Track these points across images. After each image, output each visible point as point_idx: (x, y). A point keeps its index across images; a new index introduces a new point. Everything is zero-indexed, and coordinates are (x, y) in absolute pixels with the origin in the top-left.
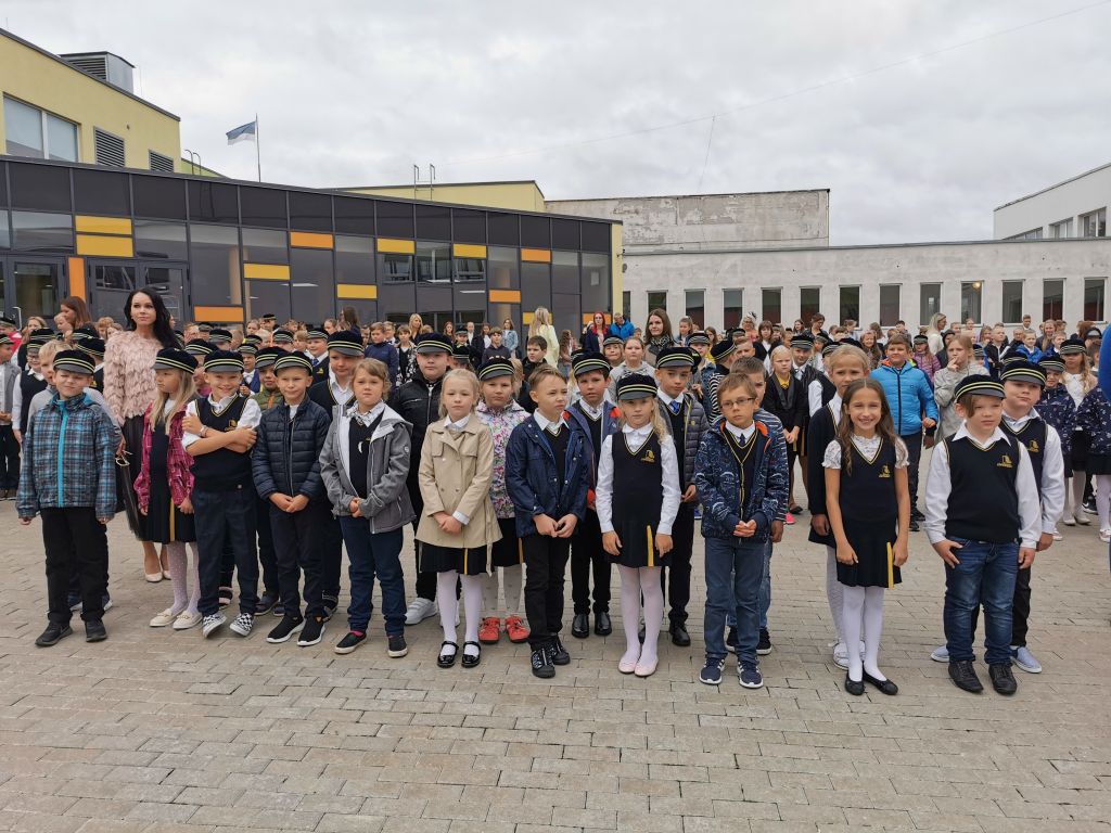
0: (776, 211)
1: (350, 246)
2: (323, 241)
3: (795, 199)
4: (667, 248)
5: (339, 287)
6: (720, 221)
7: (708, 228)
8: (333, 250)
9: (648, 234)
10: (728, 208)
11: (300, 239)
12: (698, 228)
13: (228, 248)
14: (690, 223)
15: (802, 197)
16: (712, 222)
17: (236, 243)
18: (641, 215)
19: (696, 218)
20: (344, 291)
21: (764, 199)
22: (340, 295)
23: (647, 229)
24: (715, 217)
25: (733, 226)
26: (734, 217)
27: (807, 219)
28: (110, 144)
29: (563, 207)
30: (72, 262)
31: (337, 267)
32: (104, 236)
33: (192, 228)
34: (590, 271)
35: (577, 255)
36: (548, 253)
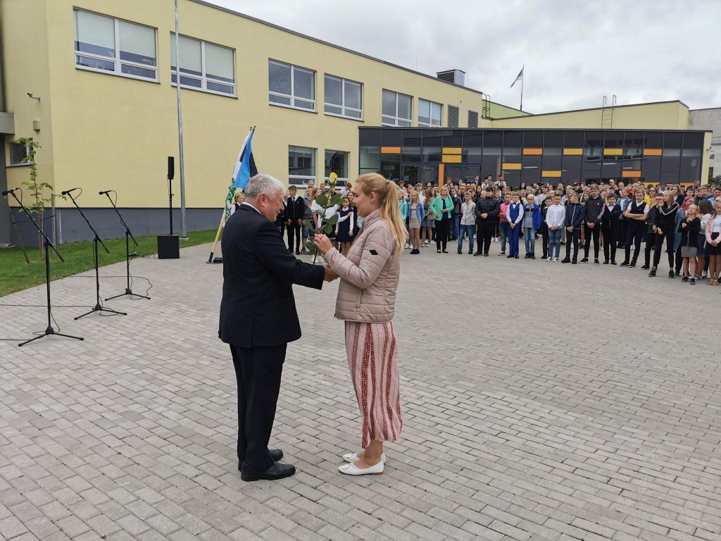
1: (550, 153)
2: (538, 151)
5: (543, 172)
8: (542, 156)
11: (527, 151)
13: (497, 156)
17: (500, 154)
20: (545, 174)
22: (543, 176)
28: (453, 112)
29: (702, 113)
30: (440, 165)
31: (543, 163)
32: (452, 155)
33: (484, 149)
34: (690, 159)
35: (679, 151)
36: (660, 150)
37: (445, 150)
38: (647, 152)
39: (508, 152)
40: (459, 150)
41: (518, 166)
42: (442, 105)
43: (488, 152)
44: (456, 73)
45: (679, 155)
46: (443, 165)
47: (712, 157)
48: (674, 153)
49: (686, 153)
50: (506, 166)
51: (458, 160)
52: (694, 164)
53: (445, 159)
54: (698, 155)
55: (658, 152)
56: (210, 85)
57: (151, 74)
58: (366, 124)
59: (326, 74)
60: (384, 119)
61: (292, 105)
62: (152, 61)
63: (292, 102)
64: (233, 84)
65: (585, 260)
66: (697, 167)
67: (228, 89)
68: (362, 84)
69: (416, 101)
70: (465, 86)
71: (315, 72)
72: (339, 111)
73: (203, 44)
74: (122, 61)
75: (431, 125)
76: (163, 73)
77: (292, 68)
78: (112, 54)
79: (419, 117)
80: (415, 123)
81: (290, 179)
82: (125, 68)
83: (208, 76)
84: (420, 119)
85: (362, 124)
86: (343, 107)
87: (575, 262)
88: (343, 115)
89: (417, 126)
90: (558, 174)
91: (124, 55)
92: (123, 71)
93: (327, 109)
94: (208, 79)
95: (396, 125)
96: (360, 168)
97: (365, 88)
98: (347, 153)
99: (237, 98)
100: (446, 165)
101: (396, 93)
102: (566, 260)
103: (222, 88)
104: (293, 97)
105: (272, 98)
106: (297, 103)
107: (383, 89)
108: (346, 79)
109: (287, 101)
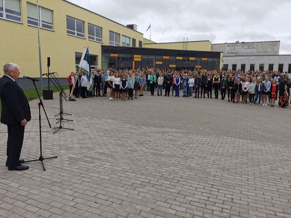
0: (266, 46)
1: (172, 58)
2: (168, 57)
3: (271, 43)
4: (239, 54)
5: (170, 65)
6: (252, 48)
7: (249, 50)
8: (169, 59)
9: (235, 51)
10: (254, 45)
11: (164, 57)
12: (247, 50)
13: (153, 59)
14: (245, 49)
15: (273, 43)
16: (251, 48)
17: (155, 58)
18: (233, 47)
19: (246, 47)
20: (171, 66)
21: (263, 43)
22: (170, 66)
23: (235, 50)
24: (251, 47)
25: (255, 50)
26: (256, 47)
27: (274, 48)
28: (134, 40)
29: (215, 45)
30: (133, 61)
31: (170, 62)
32: (137, 58)
33: (149, 56)
34: (216, 62)
35: (213, 59)
36: (207, 59)
37: (135, 56)
38: (203, 59)
39: (157, 57)
40: (140, 56)
41: (161, 63)
42: (130, 38)
43: (151, 57)
44: (134, 25)
45: (213, 60)
46: (134, 62)
47: (223, 61)
48: (211, 60)
49: (215, 60)
50: (157, 63)
51: (140, 60)
52: (217, 63)
53: (135, 59)
54: (218, 60)
55: (206, 59)
56: (43, 25)
57: (19, 19)
58: (104, 44)
59: (88, 23)
60: (110, 43)
61: (76, 35)
62: (20, 14)
63: (76, 34)
64: (52, 25)
65: (201, 97)
66: (218, 64)
67: (51, 27)
68: (102, 28)
69: (121, 35)
70: (137, 31)
71: (84, 22)
72: (93, 39)
73: (40, 8)
74: (6, 13)
75: (126, 46)
76: (24, 19)
77: (75, 20)
78: (2, 10)
79: (122, 42)
80: (121, 45)
81: (76, 66)
82: (7, 16)
83: (42, 21)
84: (123, 43)
85: (102, 44)
86: (95, 37)
87: (198, 97)
88: (95, 40)
89: (122, 46)
90: (174, 66)
91: (7, 11)
92: (7, 18)
93: (89, 37)
94: (42, 23)
95: (114, 45)
96: (102, 62)
97: (103, 29)
98: (97, 56)
99: (54, 31)
100: (136, 62)
101: (114, 32)
102: (195, 97)
103: (48, 26)
104: (76, 32)
105: (68, 32)
106: (78, 34)
107: (109, 31)
108: (96, 26)
109: (74, 33)
